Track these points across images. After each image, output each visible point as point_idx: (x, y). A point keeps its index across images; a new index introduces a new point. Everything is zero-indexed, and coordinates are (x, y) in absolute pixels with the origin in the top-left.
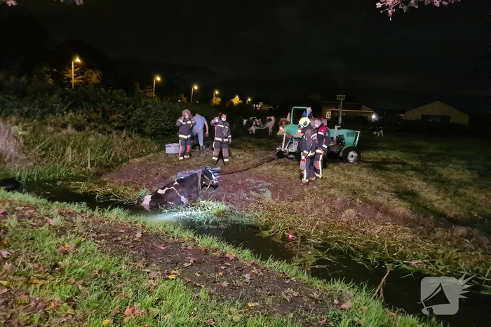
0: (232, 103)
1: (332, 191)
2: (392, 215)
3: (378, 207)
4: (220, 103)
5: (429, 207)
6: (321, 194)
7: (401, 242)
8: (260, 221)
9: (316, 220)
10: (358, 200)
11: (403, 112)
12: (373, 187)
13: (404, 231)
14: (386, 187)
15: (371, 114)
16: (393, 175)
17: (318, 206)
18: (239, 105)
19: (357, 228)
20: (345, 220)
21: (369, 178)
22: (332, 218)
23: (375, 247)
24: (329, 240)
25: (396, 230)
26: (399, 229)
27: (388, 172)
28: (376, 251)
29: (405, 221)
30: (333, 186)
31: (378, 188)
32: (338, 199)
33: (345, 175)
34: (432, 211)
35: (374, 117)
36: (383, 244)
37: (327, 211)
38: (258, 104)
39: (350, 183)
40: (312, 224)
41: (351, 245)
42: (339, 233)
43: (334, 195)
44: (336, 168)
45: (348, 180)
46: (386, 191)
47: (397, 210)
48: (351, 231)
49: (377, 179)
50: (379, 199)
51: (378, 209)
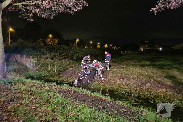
0: (104, 47)
1: (142, 77)
2: (165, 85)
3: (159, 82)
4: (100, 47)
5: (180, 82)
6: (137, 78)
7: (169, 95)
8: (115, 88)
9: (135, 88)
10: (151, 80)
11: (173, 46)
12: (158, 75)
13: (170, 91)
14: (163, 75)
15: (159, 48)
16: (166, 70)
17: (136, 83)
18: (107, 48)
19: (152, 90)
20: (147, 87)
21: (156, 72)
22: (141, 87)
23: (158, 97)
24: (140, 94)
25: (167, 91)
26: (168, 90)
27: (164, 70)
28: (159, 98)
29: (170, 87)
30: (142, 75)
31: (160, 75)
32: (144, 80)
33: (147, 71)
34: (181, 83)
35: (160, 49)
36: (162, 96)
37: (140, 84)
38: (114, 47)
39: (149, 74)
40: (134, 89)
41: (149, 96)
42: (144, 92)
43: (142, 79)
44: (143, 69)
45: (148, 73)
46: (163, 76)
47: (167, 83)
48: (149, 91)
49: (160, 72)
50: (160, 79)
51: (159, 83)
